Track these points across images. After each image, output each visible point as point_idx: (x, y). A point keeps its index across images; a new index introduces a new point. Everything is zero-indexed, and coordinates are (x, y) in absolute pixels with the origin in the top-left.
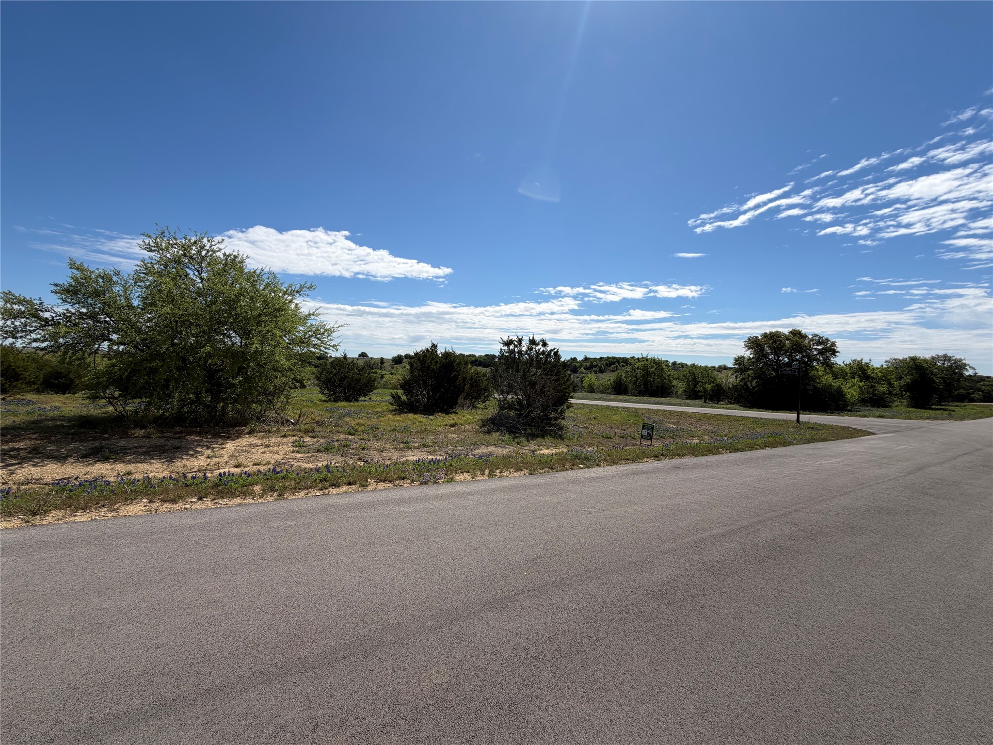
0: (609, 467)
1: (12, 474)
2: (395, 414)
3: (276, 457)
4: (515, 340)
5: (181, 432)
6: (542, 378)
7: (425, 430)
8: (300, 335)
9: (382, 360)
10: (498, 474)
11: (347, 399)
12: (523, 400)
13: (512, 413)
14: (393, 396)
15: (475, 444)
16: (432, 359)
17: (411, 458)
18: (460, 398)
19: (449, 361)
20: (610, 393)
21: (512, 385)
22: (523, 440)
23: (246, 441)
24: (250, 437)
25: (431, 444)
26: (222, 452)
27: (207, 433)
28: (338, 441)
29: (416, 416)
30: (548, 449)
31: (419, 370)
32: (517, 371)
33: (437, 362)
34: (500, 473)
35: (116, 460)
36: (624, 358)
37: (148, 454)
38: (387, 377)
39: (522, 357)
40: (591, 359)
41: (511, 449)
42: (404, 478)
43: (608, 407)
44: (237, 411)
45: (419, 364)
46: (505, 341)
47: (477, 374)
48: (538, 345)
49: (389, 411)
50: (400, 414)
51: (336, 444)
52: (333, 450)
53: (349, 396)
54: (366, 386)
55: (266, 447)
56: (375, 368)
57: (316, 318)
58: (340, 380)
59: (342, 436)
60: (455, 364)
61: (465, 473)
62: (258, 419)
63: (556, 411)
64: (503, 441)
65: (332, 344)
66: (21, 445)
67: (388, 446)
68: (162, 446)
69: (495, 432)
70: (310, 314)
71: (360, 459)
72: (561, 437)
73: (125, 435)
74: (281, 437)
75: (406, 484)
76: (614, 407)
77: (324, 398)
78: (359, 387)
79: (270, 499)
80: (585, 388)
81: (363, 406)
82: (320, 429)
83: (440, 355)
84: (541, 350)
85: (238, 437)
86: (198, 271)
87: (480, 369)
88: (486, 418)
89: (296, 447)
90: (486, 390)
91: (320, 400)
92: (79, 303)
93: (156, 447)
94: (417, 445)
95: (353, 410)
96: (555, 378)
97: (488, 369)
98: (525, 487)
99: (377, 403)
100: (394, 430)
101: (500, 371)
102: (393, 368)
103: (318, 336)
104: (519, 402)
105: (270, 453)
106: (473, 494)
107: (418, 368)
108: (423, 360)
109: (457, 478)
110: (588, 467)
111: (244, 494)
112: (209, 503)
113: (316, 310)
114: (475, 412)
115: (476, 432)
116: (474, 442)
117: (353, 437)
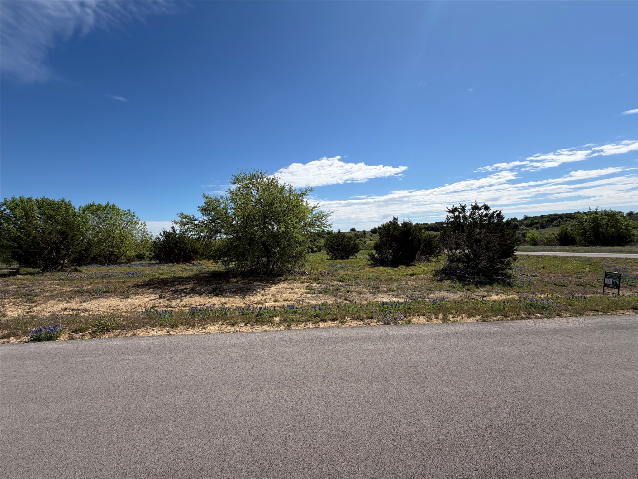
0: (574, 318)
1: (182, 301)
2: (371, 267)
3: (296, 296)
4: (458, 208)
6: (487, 236)
7: (391, 279)
8: (309, 220)
9: (364, 232)
10: (451, 319)
11: (342, 258)
12: (470, 254)
13: (461, 265)
14: (369, 255)
15: (430, 290)
16: (395, 228)
17: (380, 299)
18: (417, 254)
19: (407, 229)
20: (555, 245)
21: (459, 243)
22: (472, 287)
23: (282, 285)
24: (284, 283)
25: (395, 289)
26: (269, 292)
27: (264, 280)
28: (332, 286)
29: (385, 268)
30: (498, 295)
31: (385, 236)
32: (463, 231)
33: (398, 230)
34: (453, 317)
35: (221, 296)
36: (567, 214)
37: (236, 292)
38: (368, 242)
39: (466, 220)
40: (532, 217)
41: (462, 294)
42: (372, 318)
43: (556, 257)
44: (279, 268)
45: (386, 233)
46: (451, 209)
47: (430, 236)
48: (480, 209)
49: (367, 265)
50: (374, 267)
51: (331, 288)
52: (329, 292)
53: (344, 256)
54: (353, 249)
55: (292, 289)
56: (361, 237)
57: (318, 209)
58: (337, 246)
59: (336, 283)
60: (412, 231)
61: (421, 316)
62: (289, 272)
63: (503, 263)
64: (454, 288)
65: (328, 224)
66: (188, 286)
67: (365, 290)
69: (446, 280)
70: (314, 207)
71: (345, 299)
72: (510, 285)
74: (300, 283)
75: (373, 323)
76: (562, 257)
77: (329, 257)
78: (349, 250)
79: (282, 328)
80: (527, 242)
81: (351, 262)
82: (323, 278)
83: (400, 225)
84: (484, 213)
85: (278, 283)
86: (257, 191)
87: (431, 233)
88: (438, 269)
89: (308, 290)
90: (437, 247)
91: (327, 259)
92: (208, 215)
93: (240, 288)
94: (385, 289)
95: (344, 264)
96: (499, 235)
97: (439, 233)
98: (479, 335)
99: (360, 260)
100: (369, 279)
101: (448, 232)
102: (371, 237)
103: (320, 220)
104: (467, 256)
105: (294, 293)
106: (428, 337)
108: (388, 230)
109: (414, 320)
110: (547, 317)
111: (269, 323)
112: (250, 327)
113: (318, 204)
114: (430, 264)
115: (431, 280)
116: (429, 288)
117: (342, 283)
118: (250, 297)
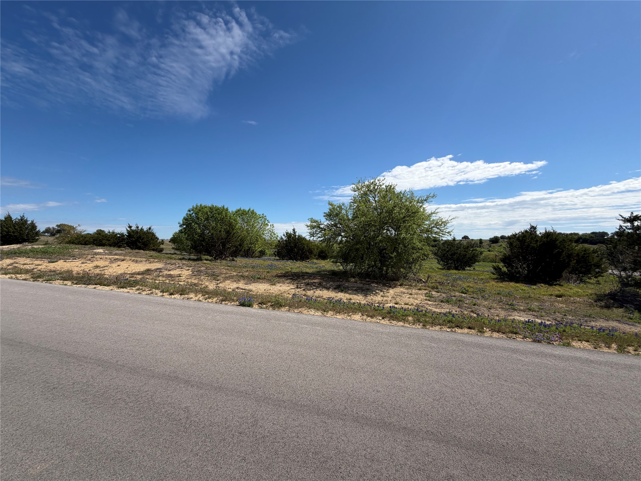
1: (314, 293)
2: (498, 282)
3: (416, 301)
5: (369, 281)
7: (529, 297)
8: (426, 227)
9: (481, 241)
10: (632, 352)
11: (456, 268)
14: (494, 268)
15: (590, 316)
16: (532, 239)
17: (517, 318)
18: (564, 272)
19: (551, 240)
23: (399, 290)
24: (401, 288)
25: (537, 310)
26: (388, 294)
27: (380, 283)
28: (455, 296)
29: (518, 285)
31: (519, 247)
33: (537, 241)
34: (635, 351)
35: (346, 292)
37: (358, 290)
38: (486, 253)
42: (516, 333)
44: (394, 273)
45: (518, 243)
46: (627, 217)
47: (585, 251)
49: (492, 279)
50: (502, 282)
51: (454, 298)
52: (452, 302)
53: (458, 266)
54: (471, 260)
55: (410, 295)
56: (475, 247)
57: (436, 215)
58: (451, 255)
59: (458, 294)
60: (558, 242)
61: (584, 342)
62: (404, 278)
64: (631, 319)
65: (447, 231)
66: (316, 281)
67: (495, 305)
68: (362, 287)
69: (616, 307)
70: (432, 213)
71: (472, 312)
73: (347, 281)
74: (418, 290)
75: (519, 338)
77: (440, 267)
78: (465, 260)
79: (419, 327)
81: (470, 274)
82: (442, 287)
83: (540, 235)
85: (395, 287)
86: (374, 197)
87: (586, 246)
88: (602, 293)
89: (428, 297)
90: (597, 266)
91: (438, 268)
92: (331, 220)
93: (359, 288)
94: (522, 308)
95: (462, 276)
99: (480, 272)
100: (498, 294)
102: (490, 247)
103: (438, 227)
105: (413, 298)
106: (599, 363)
107: (517, 246)
108: (522, 240)
109: (574, 344)
111: (404, 321)
112: (388, 322)
113: (436, 210)
114: (585, 286)
115: (590, 305)
116: (588, 315)
117: (465, 295)
118: (372, 297)
